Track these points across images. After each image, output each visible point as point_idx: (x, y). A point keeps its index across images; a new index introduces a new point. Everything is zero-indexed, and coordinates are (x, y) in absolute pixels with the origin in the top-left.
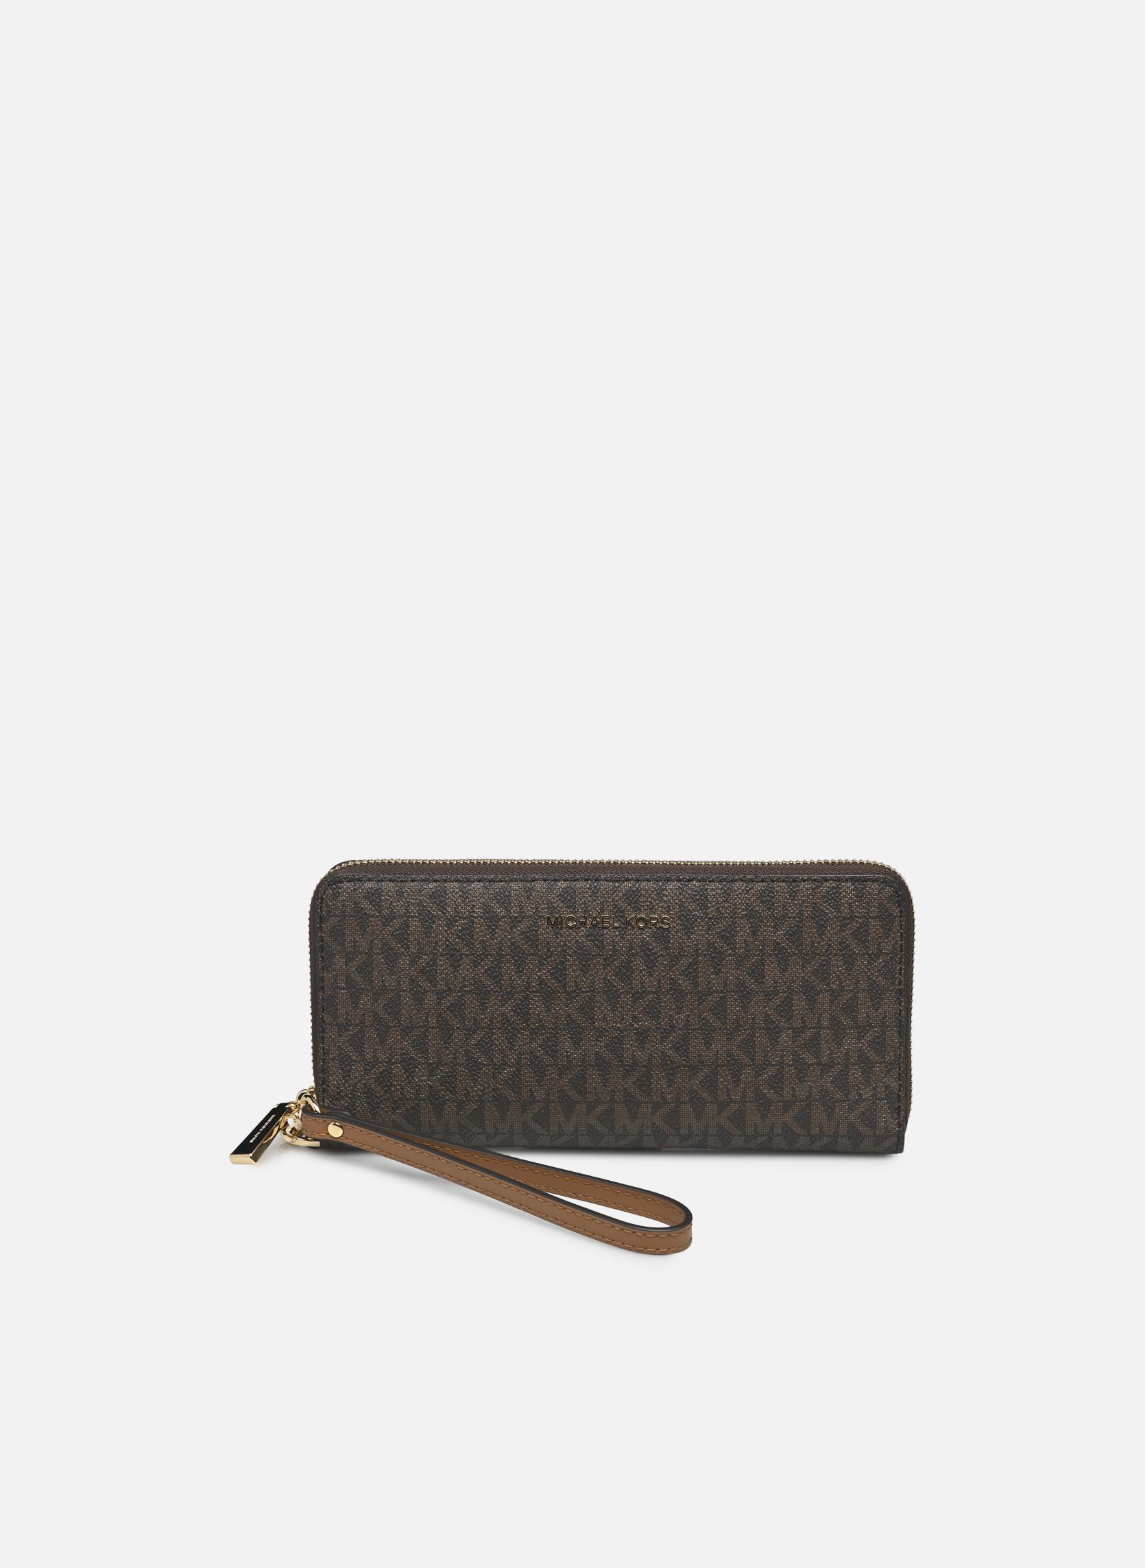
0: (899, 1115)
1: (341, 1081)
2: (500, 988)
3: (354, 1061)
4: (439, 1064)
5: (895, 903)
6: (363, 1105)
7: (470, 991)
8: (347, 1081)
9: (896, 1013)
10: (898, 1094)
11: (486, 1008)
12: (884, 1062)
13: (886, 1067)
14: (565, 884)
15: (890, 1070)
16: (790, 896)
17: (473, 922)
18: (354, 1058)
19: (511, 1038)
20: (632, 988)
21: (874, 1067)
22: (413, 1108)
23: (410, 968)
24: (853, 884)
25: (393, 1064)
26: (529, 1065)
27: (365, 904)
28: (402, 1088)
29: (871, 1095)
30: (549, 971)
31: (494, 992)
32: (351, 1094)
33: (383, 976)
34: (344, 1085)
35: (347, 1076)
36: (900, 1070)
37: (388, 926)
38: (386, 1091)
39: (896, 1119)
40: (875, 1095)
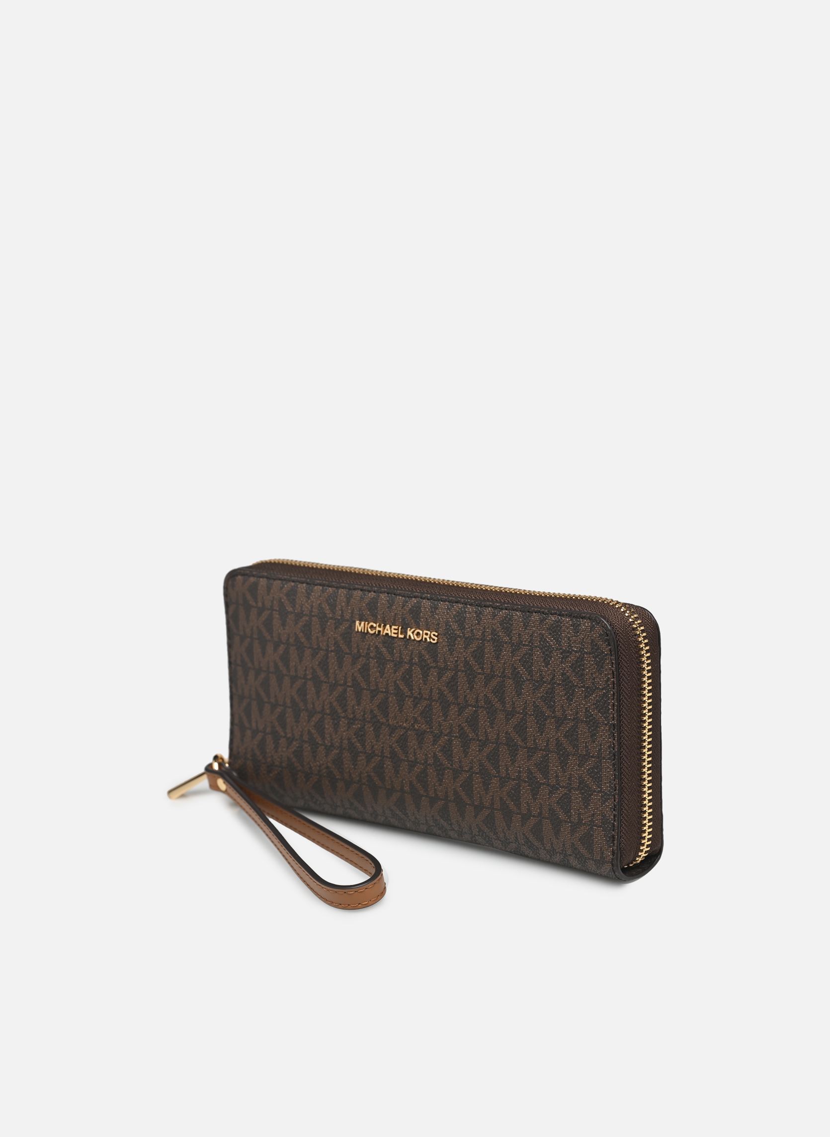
0: (614, 844)
5: (606, 641)
9: (609, 747)
10: (613, 823)
12: (600, 792)
13: (602, 796)
15: (606, 800)
16: (524, 625)
20: (413, 693)
21: (592, 795)
24: (571, 620)
29: (590, 821)
30: (358, 670)
36: (615, 801)
39: (611, 847)
40: (592, 821)
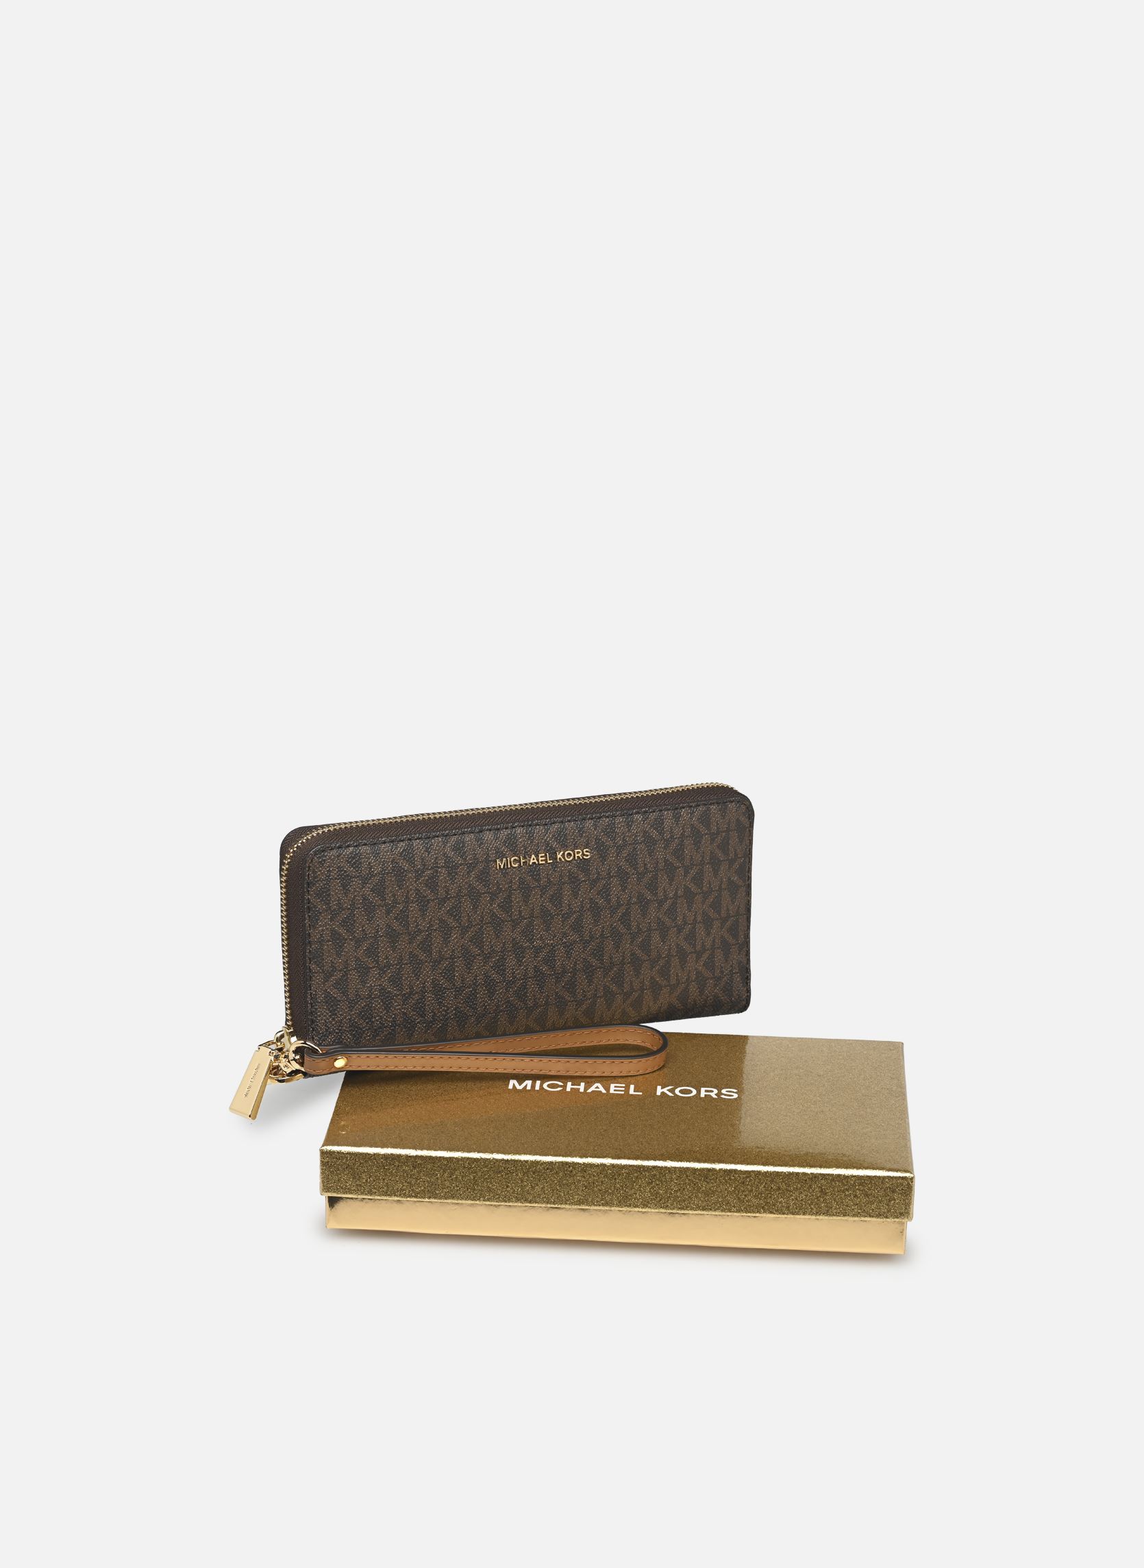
1: (328, 1019)
2: (460, 924)
3: (340, 1001)
4: (411, 993)
6: (349, 1038)
7: (436, 930)
8: (333, 1019)
11: (449, 942)
14: (506, 832)
17: (437, 872)
18: (339, 999)
19: (469, 963)
20: (562, 910)
22: (390, 1033)
23: (386, 917)
25: (373, 998)
26: (483, 984)
27: (347, 867)
28: (381, 1018)
30: (498, 905)
31: (455, 928)
32: (337, 1029)
33: (364, 926)
34: (331, 1022)
35: (333, 1015)
37: (367, 883)
38: (367, 1023)
